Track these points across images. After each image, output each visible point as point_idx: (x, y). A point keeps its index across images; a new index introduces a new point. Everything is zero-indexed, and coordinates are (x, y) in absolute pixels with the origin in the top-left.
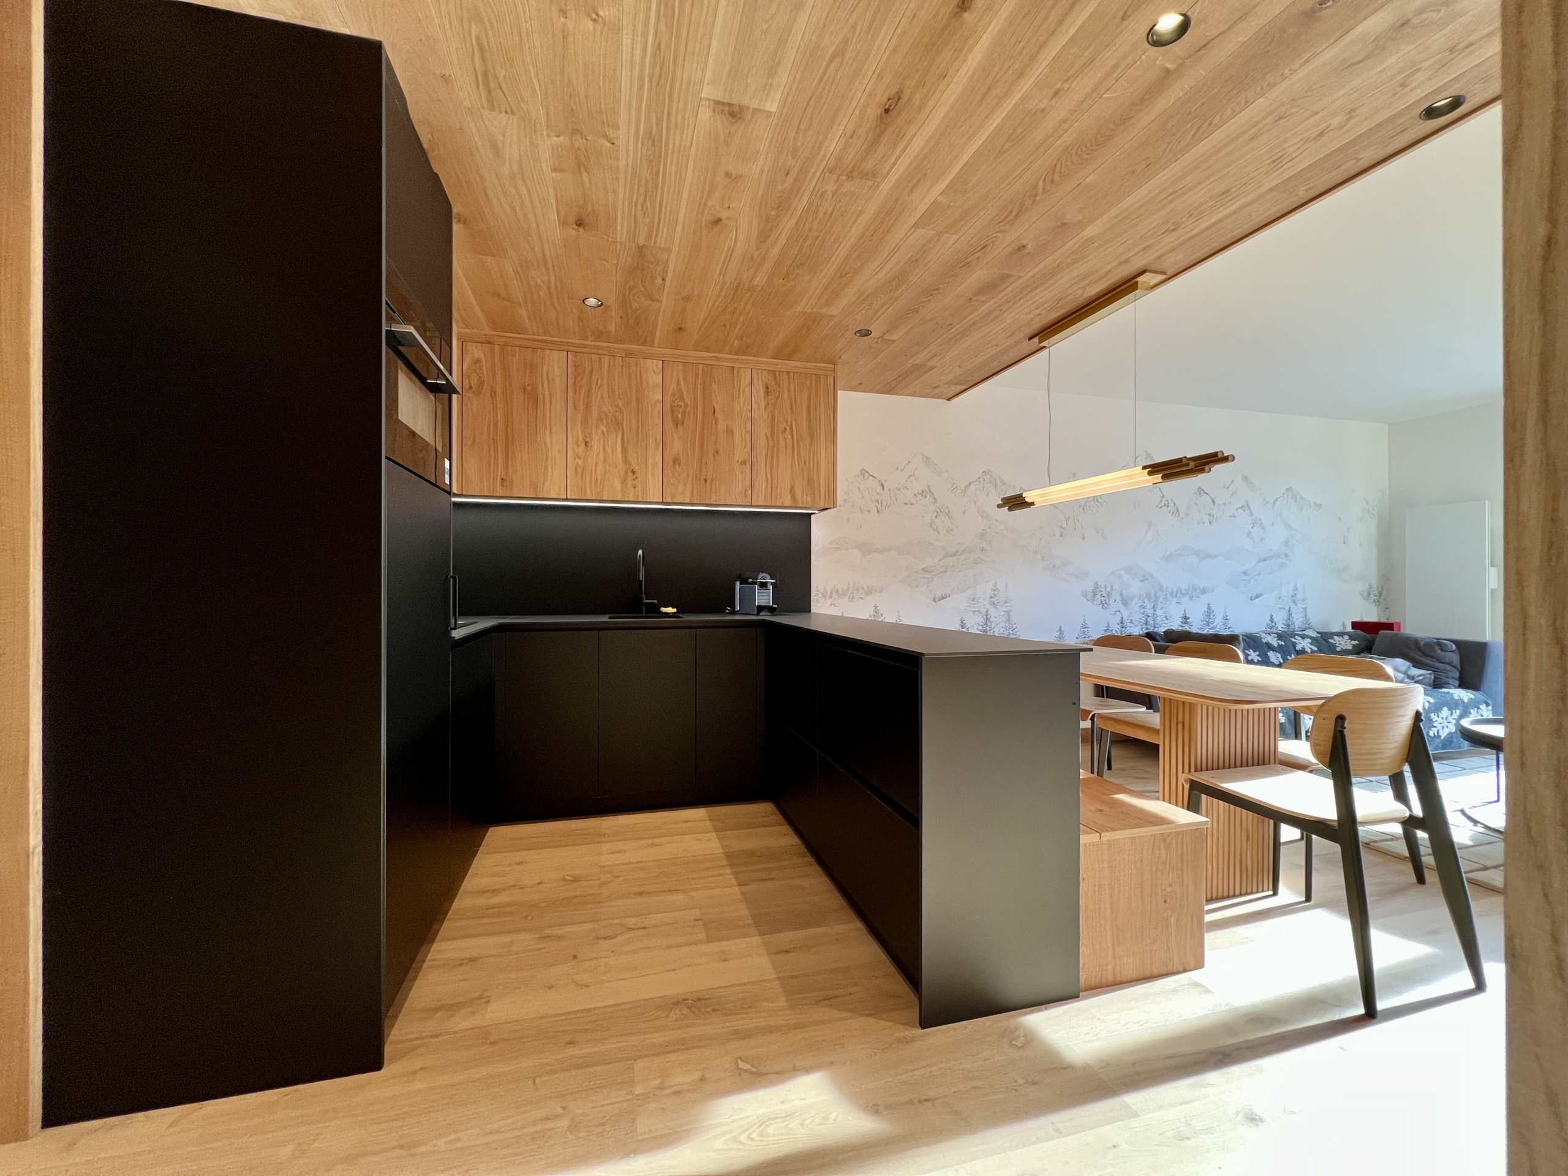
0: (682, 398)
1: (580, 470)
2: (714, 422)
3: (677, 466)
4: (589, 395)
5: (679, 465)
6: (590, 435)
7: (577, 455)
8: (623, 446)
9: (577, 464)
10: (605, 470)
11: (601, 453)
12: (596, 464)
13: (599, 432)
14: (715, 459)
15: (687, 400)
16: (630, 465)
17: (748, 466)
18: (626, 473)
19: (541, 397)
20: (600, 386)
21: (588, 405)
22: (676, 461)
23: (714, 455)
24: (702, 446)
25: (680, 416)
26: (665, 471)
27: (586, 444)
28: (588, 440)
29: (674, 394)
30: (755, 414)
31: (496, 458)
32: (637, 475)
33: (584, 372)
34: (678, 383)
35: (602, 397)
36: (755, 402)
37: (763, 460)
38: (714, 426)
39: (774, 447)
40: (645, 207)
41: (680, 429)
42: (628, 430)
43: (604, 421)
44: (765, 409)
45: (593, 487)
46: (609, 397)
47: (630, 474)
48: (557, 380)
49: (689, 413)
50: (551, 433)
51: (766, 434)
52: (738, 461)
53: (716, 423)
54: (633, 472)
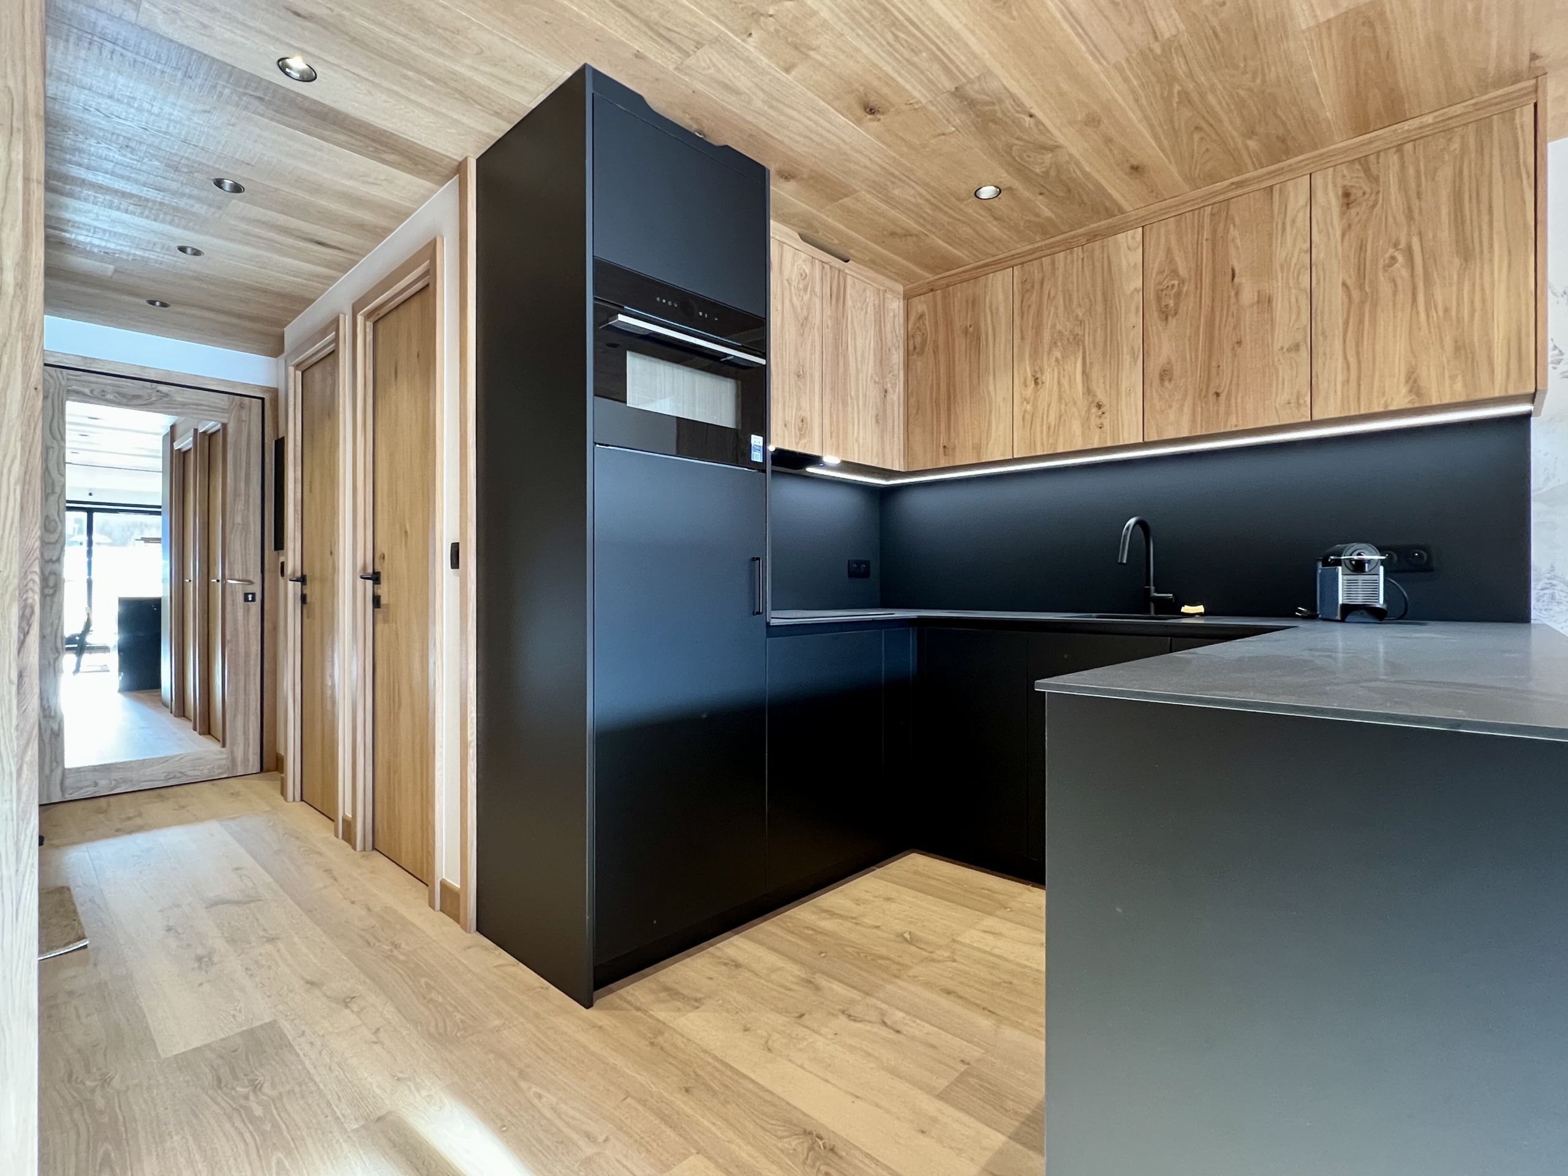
0: (1175, 272)
1: (1028, 417)
2: (1233, 294)
3: (1166, 383)
4: (1039, 313)
5: (1170, 380)
6: (1041, 369)
7: (1025, 399)
8: (1084, 372)
9: (1025, 411)
10: (1060, 410)
11: (1056, 388)
12: (1049, 405)
13: (1053, 360)
14: (1235, 355)
15: (1183, 271)
16: (1095, 396)
17: (1305, 353)
18: (1089, 409)
19: (983, 336)
20: (1054, 298)
21: (1038, 329)
22: (1165, 375)
23: (1233, 349)
24: (1210, 339)
25: (1171, 303)
26: (1147, 394)
27: (1036, 383)
28: (1038, 375)
29: (1161, 272)
30: (1319, 254)
31: (939, 422)
32: (1103, 409)
33: (1033, 287)
34: (1169, 251)
35: (1056, 314)
36: (1320, 232)
37: (1339, 332)
38: (1233, 300)
39: (1362, 303)
40: (903, 42)
41: (1172, 322)
42: (1092, 346)
43: (1059, 344)
44: (1343, 235)
45: (1045, 438)
46: (1065, 307)
47: (1094, 410)
48: (1002, 309)
49: (1187, 292)
50: (994, 378)
51: (1344, 284)
52: (1282, 348)
53: (1237, 294)
54: (1099, 406)
